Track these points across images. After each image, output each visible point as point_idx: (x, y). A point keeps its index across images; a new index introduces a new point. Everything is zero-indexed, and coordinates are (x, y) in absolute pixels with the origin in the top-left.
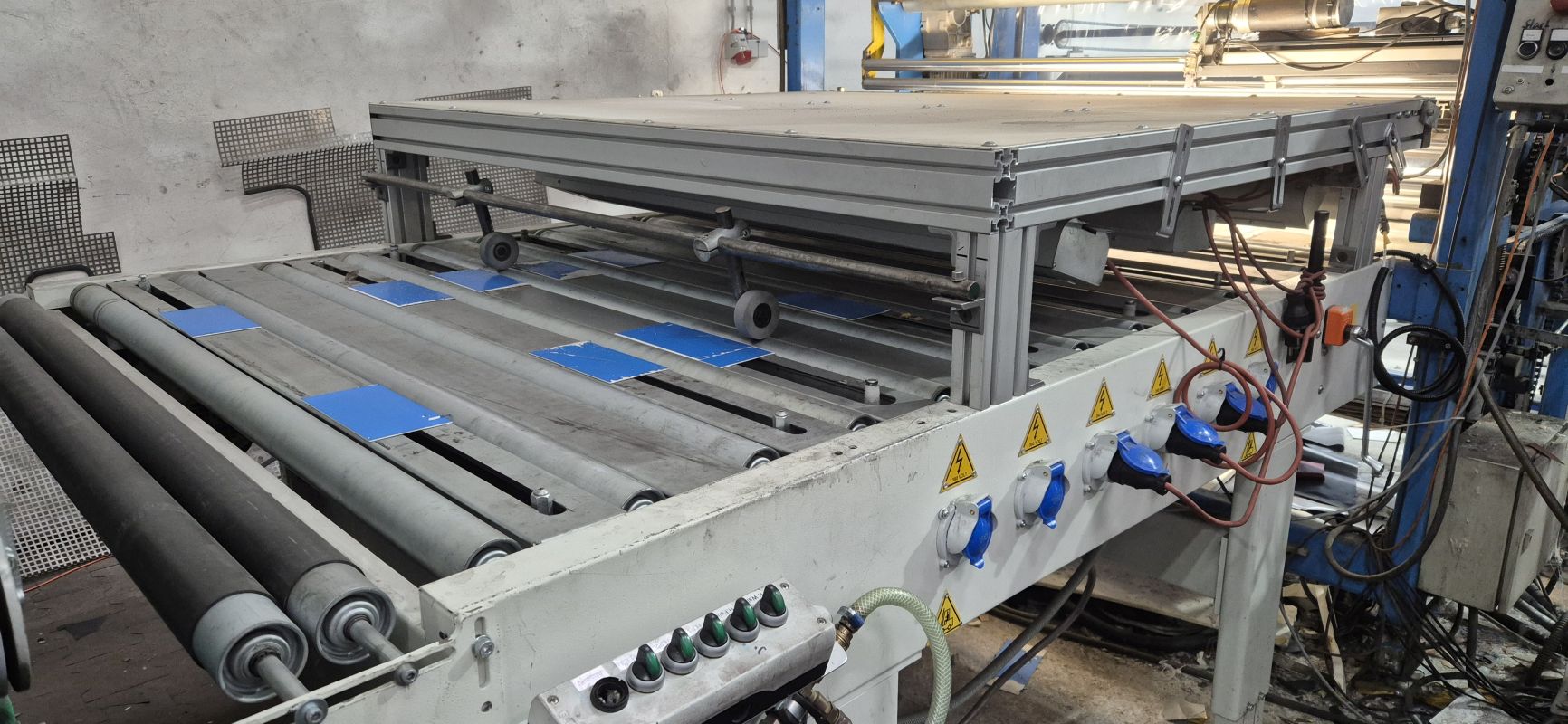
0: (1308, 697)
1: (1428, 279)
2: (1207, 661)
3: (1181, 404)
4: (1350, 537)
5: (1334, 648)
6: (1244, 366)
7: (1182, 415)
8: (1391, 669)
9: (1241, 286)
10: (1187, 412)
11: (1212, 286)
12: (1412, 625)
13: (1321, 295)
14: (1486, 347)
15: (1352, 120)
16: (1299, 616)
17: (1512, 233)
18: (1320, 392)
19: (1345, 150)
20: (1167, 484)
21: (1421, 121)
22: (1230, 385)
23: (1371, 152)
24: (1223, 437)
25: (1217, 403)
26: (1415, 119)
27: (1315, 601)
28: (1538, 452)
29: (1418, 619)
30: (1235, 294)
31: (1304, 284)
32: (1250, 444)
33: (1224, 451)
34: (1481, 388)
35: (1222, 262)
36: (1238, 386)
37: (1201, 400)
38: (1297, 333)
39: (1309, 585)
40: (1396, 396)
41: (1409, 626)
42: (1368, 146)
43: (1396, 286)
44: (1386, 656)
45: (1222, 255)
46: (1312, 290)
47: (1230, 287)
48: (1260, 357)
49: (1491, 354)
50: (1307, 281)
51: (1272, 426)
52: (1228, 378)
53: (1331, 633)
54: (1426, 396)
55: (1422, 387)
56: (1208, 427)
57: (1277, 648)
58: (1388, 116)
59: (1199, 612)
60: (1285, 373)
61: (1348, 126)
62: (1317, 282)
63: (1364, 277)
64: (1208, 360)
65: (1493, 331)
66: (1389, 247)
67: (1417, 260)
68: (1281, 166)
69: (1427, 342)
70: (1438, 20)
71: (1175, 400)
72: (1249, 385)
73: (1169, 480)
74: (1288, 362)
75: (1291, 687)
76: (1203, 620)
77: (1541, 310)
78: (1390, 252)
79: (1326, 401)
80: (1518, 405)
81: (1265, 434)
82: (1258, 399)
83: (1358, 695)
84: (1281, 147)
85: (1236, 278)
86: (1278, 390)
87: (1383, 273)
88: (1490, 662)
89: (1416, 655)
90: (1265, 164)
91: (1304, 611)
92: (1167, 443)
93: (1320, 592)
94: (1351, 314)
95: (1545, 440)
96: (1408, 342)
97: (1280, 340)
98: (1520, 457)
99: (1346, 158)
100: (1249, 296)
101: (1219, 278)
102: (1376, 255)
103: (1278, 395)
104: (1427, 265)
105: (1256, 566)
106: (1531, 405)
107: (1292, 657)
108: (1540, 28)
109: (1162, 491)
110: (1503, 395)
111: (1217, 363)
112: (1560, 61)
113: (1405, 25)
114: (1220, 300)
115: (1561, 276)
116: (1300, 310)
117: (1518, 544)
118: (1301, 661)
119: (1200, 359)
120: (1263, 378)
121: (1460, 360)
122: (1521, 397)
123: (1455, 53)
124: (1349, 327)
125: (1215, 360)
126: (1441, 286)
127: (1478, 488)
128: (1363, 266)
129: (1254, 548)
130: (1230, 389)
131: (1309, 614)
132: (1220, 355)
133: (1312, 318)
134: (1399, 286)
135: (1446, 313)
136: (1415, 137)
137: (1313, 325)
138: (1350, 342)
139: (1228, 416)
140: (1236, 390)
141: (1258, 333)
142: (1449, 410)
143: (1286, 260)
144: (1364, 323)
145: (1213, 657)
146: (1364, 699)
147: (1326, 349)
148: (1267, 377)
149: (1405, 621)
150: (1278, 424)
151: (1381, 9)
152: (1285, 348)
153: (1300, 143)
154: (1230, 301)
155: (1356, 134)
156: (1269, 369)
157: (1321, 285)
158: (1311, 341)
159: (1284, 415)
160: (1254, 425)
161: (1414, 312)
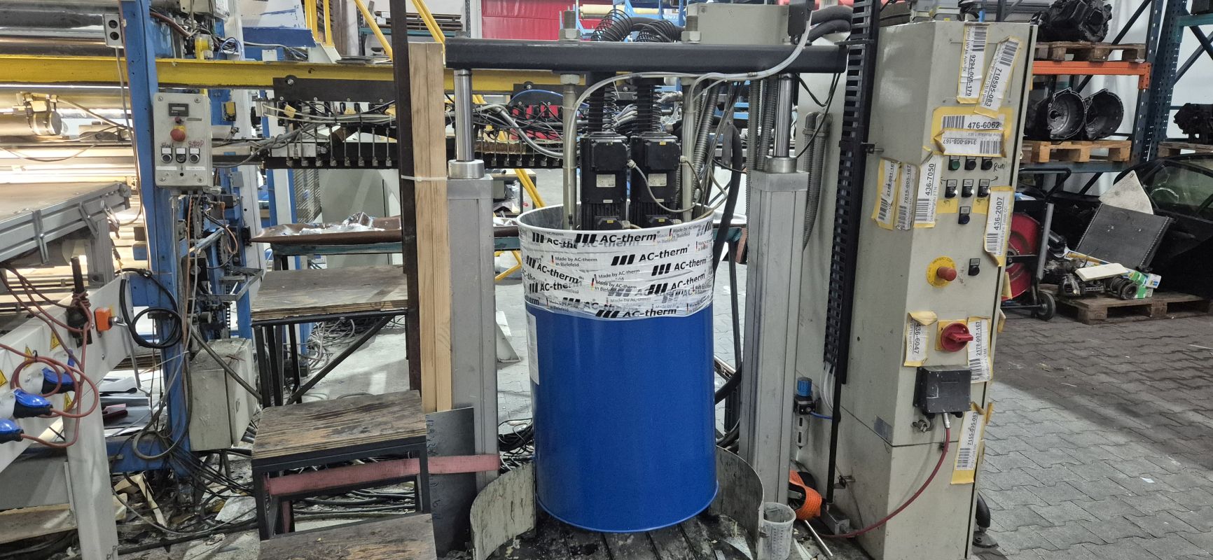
0: (147, 541)
1: (150, 281)
2: (75, 551)
3: (16, 388)
4: (146, 438)
5: (154, 505)
6: (51, 356)
7: (19, 394)
8: (188, 502)
9: (34, 309)
10: (22, 392)
11: (15, 312)
12: (193, 473)
13: (88, 305)
14: (189, 311)
15: (79, 204)
16: (129, 498)
17: (192, 245)
18: (103, 359)
19: (80, 220)
20: (22, 435)
21: (121, 195)
22: (45, 370)
23: (95, 218)
24: (48, 400)
25: (39, 382)
26: (117, 195)
27: (137, 485)
28: (232, 358)
29: (196, 468)
30: (31, 315)
31: (75, 301)
32: (67, 400)
33: (52, 407)
34: (193, 333)
35: (15, 294)
36: (50, 368)
37: (29, 383)
38: (79, 330)
39: (131, 478)
40: (152, 349)
41: (192, 474)
42: (92, 215)
43: (133, 288)
44: (184, 496)
45: (13, 290)
46: (81, 303)
47: (27, 311)
48: (59, 348)
49: (193, 315)
50: (77, 299)
51: (77, 385)
52: (42, 365)
53: (150, 498)
54: (165, 345)
55: (163, 339)
56: (38, 396)
57: (118, 522)
58: (101, 197)
59: (60, 524)
60: (77, 353)
61: (77, 208)
62: (83, 298)
63: (113, 287)
64: (27, 359)
65: (190, 302)
66: (123, 267)
67: (141, 272)
68: (42, 238)
69: (158, 315)
70: (116, 134)
71: (12, 387)
72: (57, 366)
73: (22, 432)
74: (78, 347)
75: (134, 541)
76: (66, 527)
77: (222, 282)
78: (124, 270)
79: (109, 364)
80: (223, 335)
81: (74, 391)
82: (65, 373)
83: (175, 525)
84: (38, 228)
85: (29, 304)
86: (76, 365)
87: (123, 283)
88: (242, 477)
89: (201, 488)
90: (32, 239)
91: (132, 494)
92: (14, 414)
93: (138, 479)
94: (110, 311)
95: (234, 351)
96: (149, 318)
97: (69, 336)
98: (221, 364)
99: (81, 225)
100: (41, 314)
101: (19, 306)
102: (117, 273)
103: (76, 367)
104: (147, 274)
105: (90, 471)
106: (231, 333)
107: (131, 523)
108: (170, 147)
109: (19, 439)
110: (213, 333)
111: (33, 359)
112: (184, 163)
113: (98, 136)
114: (23, 321)
115: (227, 260)
116: (77, 316)
117: (233, 408)
118: (137, 523)
119: (21, 360)
120: (64, 360)
121: (179, 321)
122: (223, 331)
123: (129, 152)
124: (111, 318)
125: (30, 357)
126: (157, 283)
127: (207, 386)
128: (110, 281)
129: (86, 461)
130: (46, 372)
131: (136, 495)
132: (34, 355)
133: (85, 319)
134: (135, 288)
135: (164, 297)
136: (121, 204)
137: (87, 323)
138: (113, 327)
139: (48, 387)
140: (50, 371)
141: (54, 335)
142: (181, 348)
143: (61, 286)
144: (120, 314)
145: (79, 548)
146: (178, 527)
147: (100, 334)
148: (67, 359)
149: (188, 471)
150: (80, 384)
151: (80, 126)
152: (74, 340)
153: (50, 223)
154: (30, 320)
155: (83, 211)
156: (67, 354)
157: (86, 299)
158: (89, 332)
159: (83, 378)
160: (65, 388)
161: (147, 301)
